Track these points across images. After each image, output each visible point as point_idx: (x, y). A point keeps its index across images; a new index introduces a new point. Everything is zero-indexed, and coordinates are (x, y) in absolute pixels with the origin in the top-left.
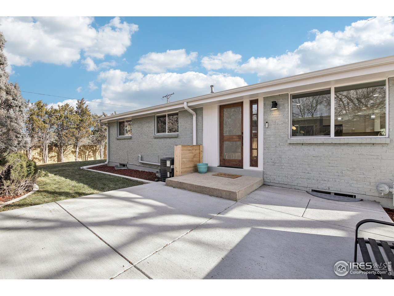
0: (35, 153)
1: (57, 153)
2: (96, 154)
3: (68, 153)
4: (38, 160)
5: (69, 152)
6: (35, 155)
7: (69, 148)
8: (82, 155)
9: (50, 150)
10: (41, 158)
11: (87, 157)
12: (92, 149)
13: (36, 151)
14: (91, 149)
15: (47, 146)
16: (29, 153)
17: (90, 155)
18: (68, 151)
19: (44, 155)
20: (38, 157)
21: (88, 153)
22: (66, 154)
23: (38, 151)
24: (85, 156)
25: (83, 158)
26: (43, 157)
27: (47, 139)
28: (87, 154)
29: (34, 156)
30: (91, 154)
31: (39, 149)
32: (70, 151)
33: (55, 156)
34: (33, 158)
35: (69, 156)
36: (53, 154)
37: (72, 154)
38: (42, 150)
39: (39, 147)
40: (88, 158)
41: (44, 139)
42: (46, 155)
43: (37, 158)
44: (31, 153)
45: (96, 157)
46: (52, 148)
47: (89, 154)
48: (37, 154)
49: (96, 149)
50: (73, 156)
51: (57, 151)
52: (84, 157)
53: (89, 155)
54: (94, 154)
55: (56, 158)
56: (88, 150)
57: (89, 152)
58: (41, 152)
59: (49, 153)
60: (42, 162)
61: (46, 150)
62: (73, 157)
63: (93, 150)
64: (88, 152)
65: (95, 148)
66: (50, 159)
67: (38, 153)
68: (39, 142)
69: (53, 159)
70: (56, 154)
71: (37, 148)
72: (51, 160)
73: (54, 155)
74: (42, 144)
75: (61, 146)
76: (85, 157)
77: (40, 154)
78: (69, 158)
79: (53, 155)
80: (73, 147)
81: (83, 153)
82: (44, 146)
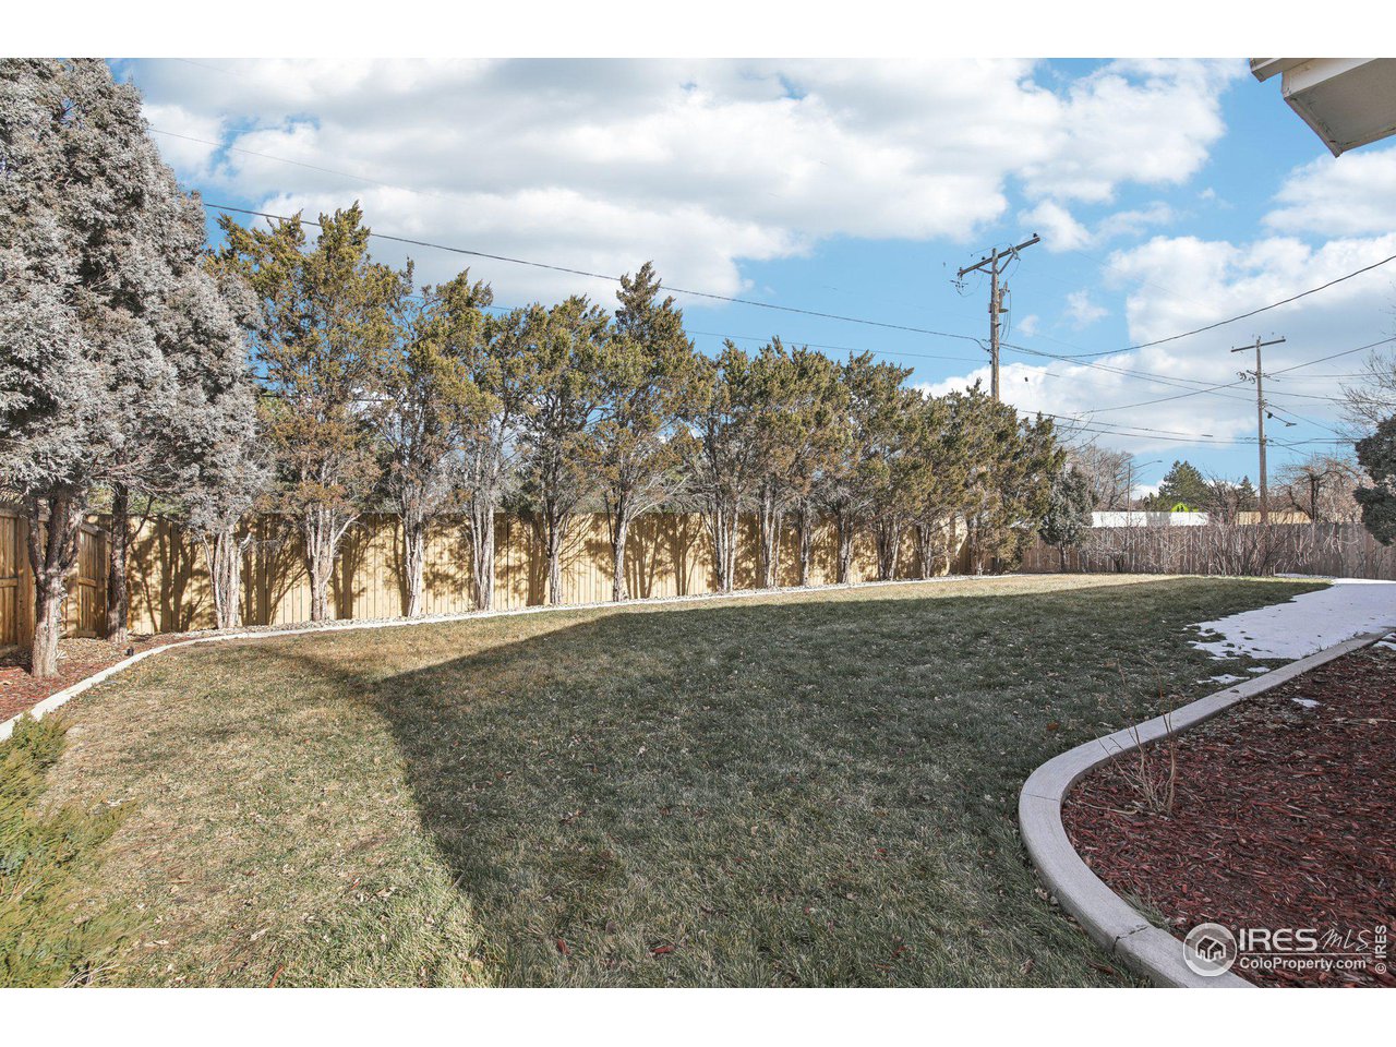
0: (438, 549)
1: (528, 550)
2: (684, 559)
3: (571, 554)
4: (451, 588)
5: (577, 547)
6: (439, 561)
7: (577, 530)
8: (631, 563)
9: (503, 536)
10: (462, 575)
11: (647, 570)
12: (671, 533)
13: (445, 540)
14: (666, 534)
15: (491, 515)
16: (412, 554)
17: (660, 563)
18: (574, 544)
19: (476, 566)
20: (452, 570)
21: (651, 551)
22: (565, 556)
23: (452, 540)
24: (642, 567)
25: (631, 575)
26: (471, 569)
27: (493, 481)
28: (648, 560)
29: (434, 565)
30: (665, 556)
31: (456, 532)
32: (582, 543)
33: (520, 567)
34: (431, 577)
35: (576, 568)
36: (514, 556)
37: (588, 560)
38: (470, 537)
39: (456, 521)
40: (651, 577)
41: (478, 478)
42: (485, 565)
43: (447, 577)
44: (422, 554)
45: (684, 572)
46: (509, 527)
47: (658, 557)
48: (446, 555)
49: (684, 533)
50: (593, 565)
51: (528, 540)
52: (635, 574)
53: (656, 563)
54: (675, 559)
55: (525, 577)
56: (652, 539)
57: (657, 550)
58: (462, 546)
59: (497, 552)
60: (470, 596)
61: (484, 536)
62: (593, 570)
63: (672, 540)
64: (651, 546)
65: (681, 529)
66: (499, 582)
67: (451, 550)
68: (457, 495)
69: (511, 582)
70: (524, 557)
71: (447, 527)
72: (503, 586)
73: (517, 563)
74: (471, 504)
75: (550, 515)
76: (642, 574)
77: (461, 557)
78: (576, 577)
79: (511, 563)
80: (591, 520)
81: (634, 554)
82: (479, 517)
